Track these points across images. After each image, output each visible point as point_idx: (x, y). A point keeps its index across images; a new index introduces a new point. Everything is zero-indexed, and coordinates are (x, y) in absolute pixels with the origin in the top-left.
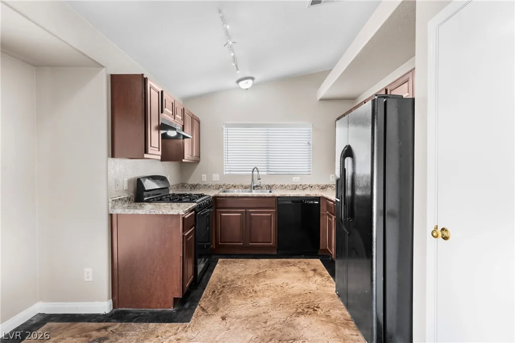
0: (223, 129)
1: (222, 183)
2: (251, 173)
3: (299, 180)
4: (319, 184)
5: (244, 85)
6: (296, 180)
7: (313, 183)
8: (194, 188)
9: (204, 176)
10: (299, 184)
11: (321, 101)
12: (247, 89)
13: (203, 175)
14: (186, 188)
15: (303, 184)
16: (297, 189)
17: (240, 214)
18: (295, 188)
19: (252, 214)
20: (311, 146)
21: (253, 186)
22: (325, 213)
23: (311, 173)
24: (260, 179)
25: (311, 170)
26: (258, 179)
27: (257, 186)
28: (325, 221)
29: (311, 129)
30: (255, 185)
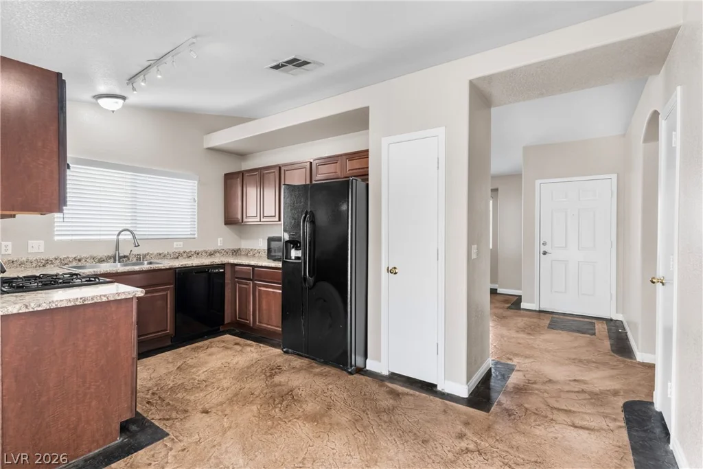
2: (115, 237)
3: (182, 246)
6: (178, 246)
7: (200, 249)
10: (182, 251)
11: (208, 150)
12: (113, 111)
15: (188, 251)
16: (180, 258)
18: (178, 256)
20: (196, 204)
21: (119, 256)
22: (230, 282)
23: (196, 236)
24: (139, 246)
25: (196, 233)
26: (136, 246)
27: (125, 257)
28: (230, 291)
29: (196, 182)
30: (121, 255)
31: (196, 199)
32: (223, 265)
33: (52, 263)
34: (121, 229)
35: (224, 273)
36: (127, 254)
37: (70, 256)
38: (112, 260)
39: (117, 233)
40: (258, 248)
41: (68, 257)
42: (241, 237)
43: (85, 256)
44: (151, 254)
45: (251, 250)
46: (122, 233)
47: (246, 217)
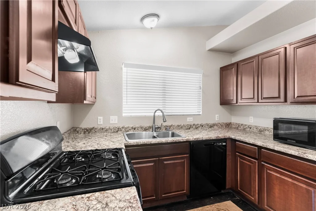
0: (122, 69)
1: (121, 126)
2: (153, 114)
3: (192, 120)
4: (208, 122)
5: (150, 23)
6: (190, 121)
7: (204, 123)
8: (89, 133)
9: (101, 118)
10: (192, 124)
11: (209, 52)
12: (152, 28)
13: (99, 118)
14: (78, 132)
17: (152, 164)
19: (165, 162)
20: (201, 90)
21: (155, 128)
22: (230, 153)
23: (201, 113)
24: (166, 121)
25: (201, 111)
26: (164, 122)
27: (158, 128)
28: (230, 161)
29: (201, 75)
30: (156, 126)
31: (201, 87)
32: (225, 140)
33: (121, 130)
34: (157, 109)
35: (225, 146)
36: (159, 125)
37: (130, 126)
38: (151, 130)
39: (154, 111)
40: (248, 124)
41: (129, 127)
42: (231, 114)
43: (137, 126)
44: (174, 126)
45: (242, 125)
46: (157, 111)
47: (241, 98)
